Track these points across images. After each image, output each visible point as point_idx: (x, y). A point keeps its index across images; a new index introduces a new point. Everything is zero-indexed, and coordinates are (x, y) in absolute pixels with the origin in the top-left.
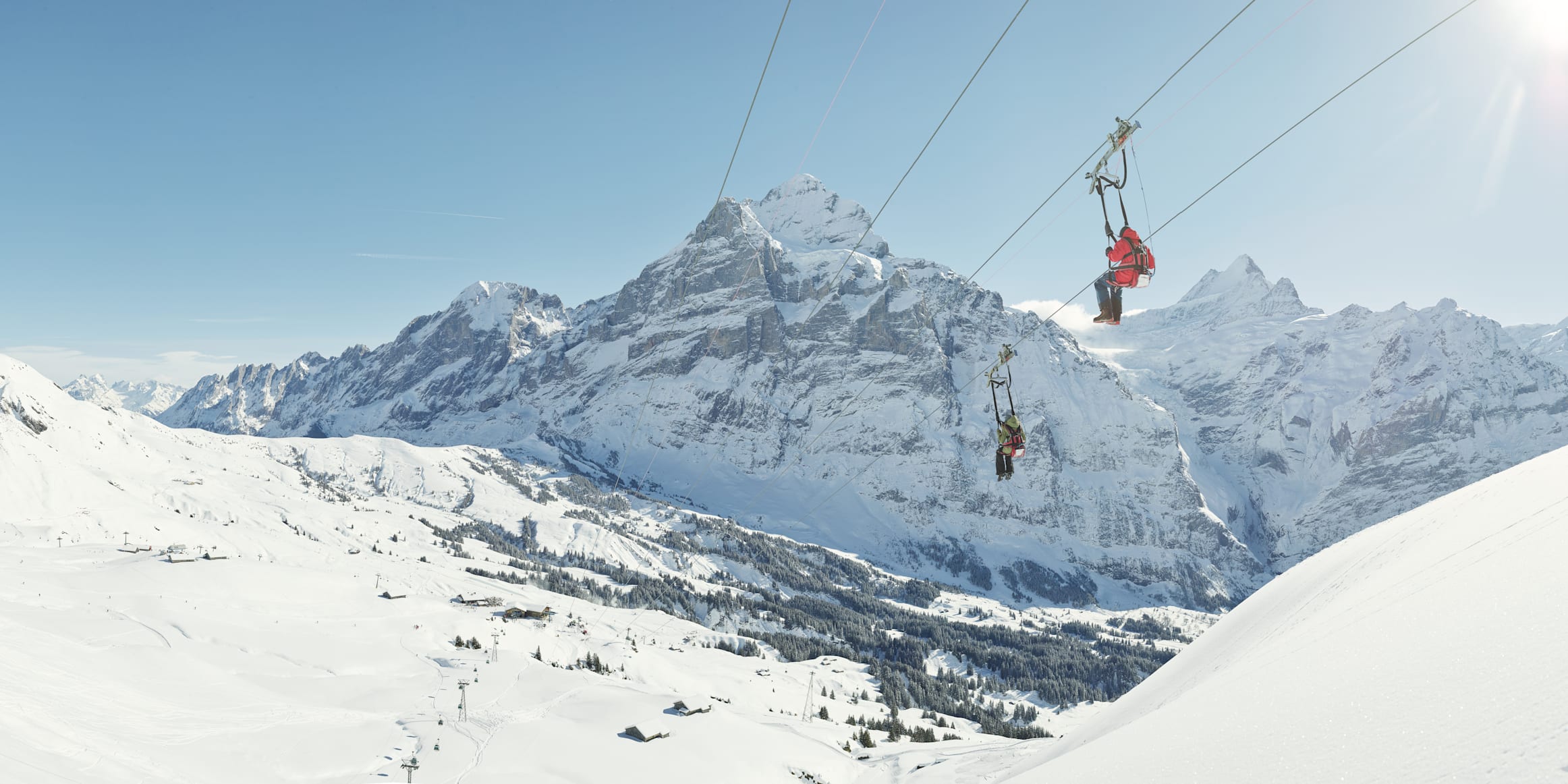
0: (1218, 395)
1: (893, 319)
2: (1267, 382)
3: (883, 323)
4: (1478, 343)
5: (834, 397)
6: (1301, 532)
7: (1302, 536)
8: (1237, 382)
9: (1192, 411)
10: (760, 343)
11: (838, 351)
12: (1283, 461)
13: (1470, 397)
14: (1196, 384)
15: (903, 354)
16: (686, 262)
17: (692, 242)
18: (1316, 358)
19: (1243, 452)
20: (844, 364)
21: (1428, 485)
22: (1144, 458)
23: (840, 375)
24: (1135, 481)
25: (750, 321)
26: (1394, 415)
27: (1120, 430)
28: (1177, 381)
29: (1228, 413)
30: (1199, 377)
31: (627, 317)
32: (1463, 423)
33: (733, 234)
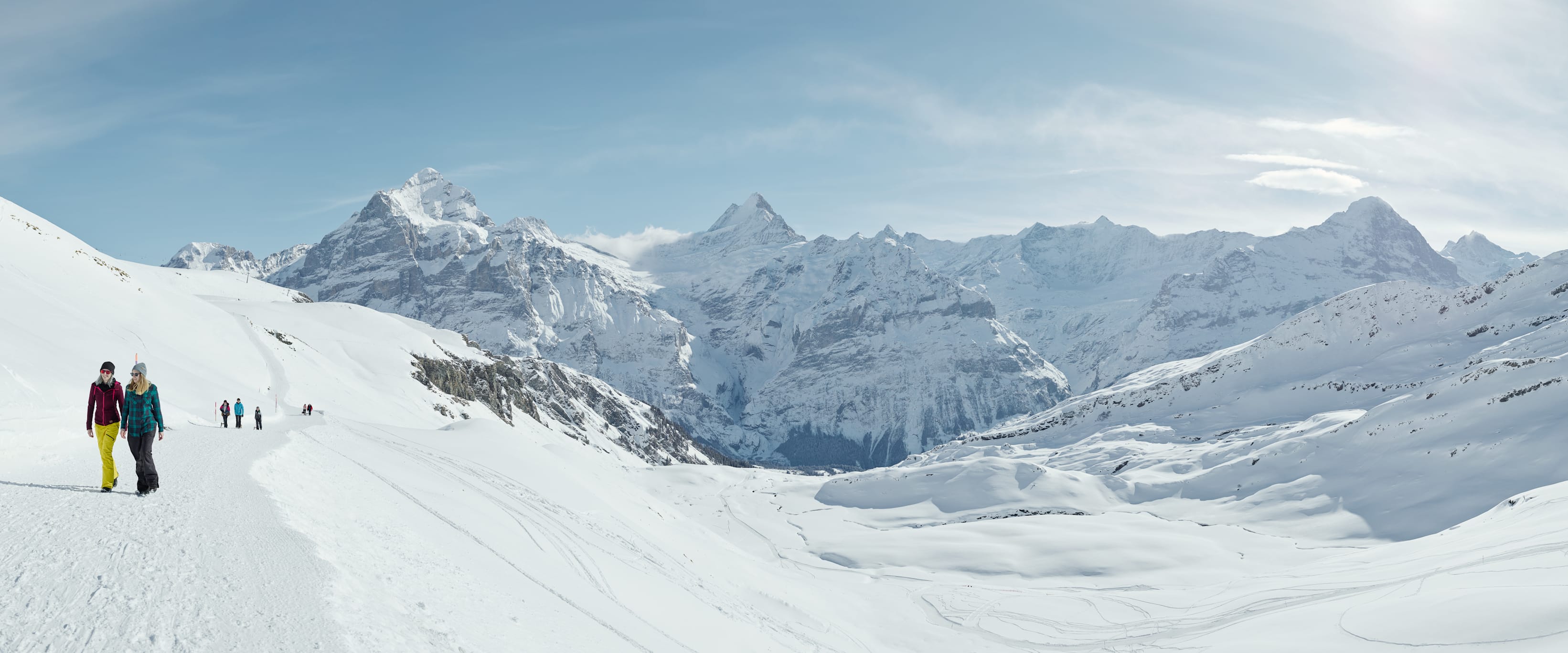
0: (724, 305)
1: (493, 271)
2: (759, 295)
3: (487, 273)
4: (896, 265)
5: (458, 322)
6: (762, 399)
7: (762, 402)
8: (737, 295)
9: (707, 317)
10: (409, 289)
11: (459, 292)
12: (761, 352)
13: (883, 306)
14: (710, 297)
15: (500, 293)
16: (355, 235)
17: (358, 221)
18: (794, 277)
19: (738, 346)
20: (463, 300)
21: (848, 367)
22: (654, 353)
23: (461, 308)
24: (648, 368)
25: (402, 275)
26: (824, 320)
27: (640, 336)
28: (697, 296)
29: (730, 318)
30: (712, 292)
31: (314, 271)
32: (876, 324)
33: (386, 217)
